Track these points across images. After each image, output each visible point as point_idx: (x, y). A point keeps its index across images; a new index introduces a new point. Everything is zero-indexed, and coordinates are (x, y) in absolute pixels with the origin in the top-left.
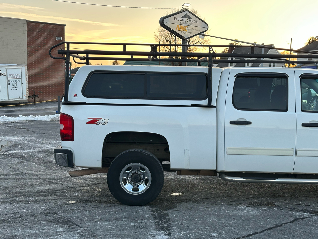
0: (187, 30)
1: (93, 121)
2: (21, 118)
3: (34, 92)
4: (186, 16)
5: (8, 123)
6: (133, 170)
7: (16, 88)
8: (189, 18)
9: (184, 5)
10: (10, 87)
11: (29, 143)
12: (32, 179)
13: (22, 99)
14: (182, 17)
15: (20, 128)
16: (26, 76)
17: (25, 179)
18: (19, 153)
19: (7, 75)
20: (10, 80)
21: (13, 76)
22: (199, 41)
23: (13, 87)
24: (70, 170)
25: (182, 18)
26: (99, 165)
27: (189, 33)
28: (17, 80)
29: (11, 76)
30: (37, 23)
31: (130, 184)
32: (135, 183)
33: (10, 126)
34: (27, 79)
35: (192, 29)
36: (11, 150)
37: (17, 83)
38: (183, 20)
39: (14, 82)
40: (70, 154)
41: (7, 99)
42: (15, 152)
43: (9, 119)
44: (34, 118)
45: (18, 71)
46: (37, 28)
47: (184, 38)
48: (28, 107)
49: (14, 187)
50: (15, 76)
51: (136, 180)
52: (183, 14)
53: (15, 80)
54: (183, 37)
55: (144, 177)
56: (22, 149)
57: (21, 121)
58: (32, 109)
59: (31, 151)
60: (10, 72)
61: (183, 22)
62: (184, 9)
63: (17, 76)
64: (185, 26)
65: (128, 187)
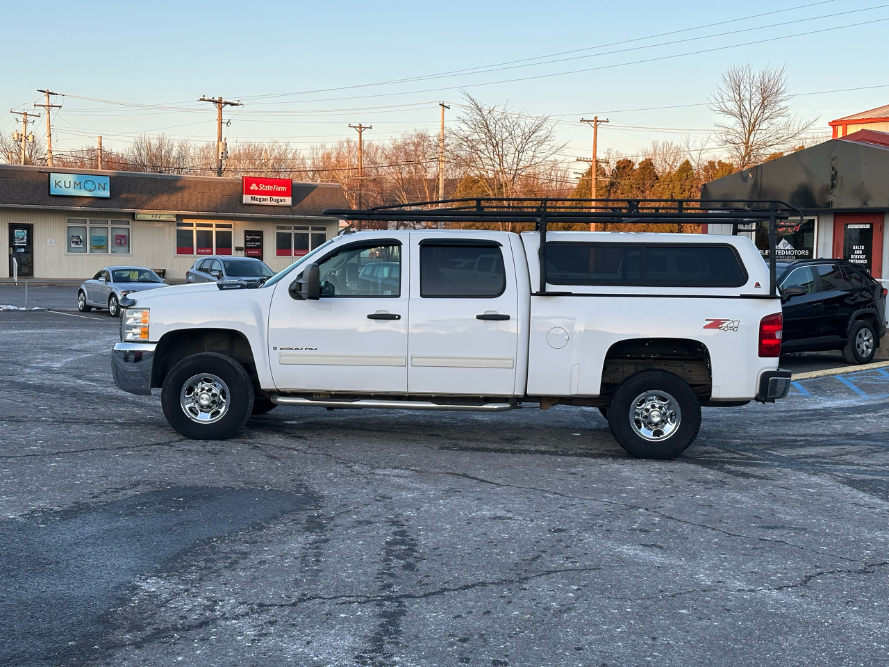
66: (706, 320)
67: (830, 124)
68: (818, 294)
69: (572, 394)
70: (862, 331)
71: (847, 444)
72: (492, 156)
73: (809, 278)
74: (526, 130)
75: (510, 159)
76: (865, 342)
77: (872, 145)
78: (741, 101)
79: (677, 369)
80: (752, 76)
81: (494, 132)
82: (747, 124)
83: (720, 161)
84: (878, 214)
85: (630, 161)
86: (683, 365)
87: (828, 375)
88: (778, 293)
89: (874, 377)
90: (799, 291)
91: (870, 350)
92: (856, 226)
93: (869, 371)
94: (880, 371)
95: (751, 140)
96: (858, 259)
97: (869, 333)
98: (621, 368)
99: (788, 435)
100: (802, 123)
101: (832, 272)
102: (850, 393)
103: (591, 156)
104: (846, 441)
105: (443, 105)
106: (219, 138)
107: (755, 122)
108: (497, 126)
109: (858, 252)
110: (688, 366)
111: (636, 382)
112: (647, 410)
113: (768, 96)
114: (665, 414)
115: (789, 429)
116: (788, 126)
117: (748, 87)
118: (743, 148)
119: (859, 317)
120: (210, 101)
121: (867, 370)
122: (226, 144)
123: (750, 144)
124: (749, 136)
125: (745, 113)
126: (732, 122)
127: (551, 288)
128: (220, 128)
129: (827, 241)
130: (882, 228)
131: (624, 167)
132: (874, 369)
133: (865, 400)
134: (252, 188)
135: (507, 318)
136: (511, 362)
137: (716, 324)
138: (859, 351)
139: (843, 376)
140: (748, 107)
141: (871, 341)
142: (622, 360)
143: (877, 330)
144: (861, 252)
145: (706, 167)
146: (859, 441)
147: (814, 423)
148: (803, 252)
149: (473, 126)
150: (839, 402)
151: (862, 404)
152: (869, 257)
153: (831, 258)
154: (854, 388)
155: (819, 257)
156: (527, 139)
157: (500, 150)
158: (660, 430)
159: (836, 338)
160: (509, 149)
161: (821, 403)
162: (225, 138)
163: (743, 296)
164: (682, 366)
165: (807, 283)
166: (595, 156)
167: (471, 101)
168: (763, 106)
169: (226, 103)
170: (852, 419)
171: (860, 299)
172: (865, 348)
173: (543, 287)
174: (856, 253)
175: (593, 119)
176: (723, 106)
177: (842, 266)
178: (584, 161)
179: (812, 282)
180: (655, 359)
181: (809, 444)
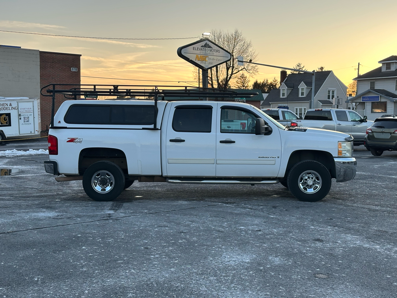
0: (207, 60)
1: (72, 140)
2: (30, 152)
3: (47, 126)
4: (206, 46)
5: (17, 156)
6: (101, 176)
7: (28, 123)
8: (210, 47)
9: (204, 34)
10: (22, 121)
11: (35, 170)
12: (31, 190)
13: (34, 134)
14: (202, 46)
15: (29, 160)
16: (39, 109)
17: (26, 190)
18: (24, 176)
19: (18, 109)
20: (21, 114)
21: (24, 110)
22: (244, 68)
23: (24, 122)
24: (57, 176)
25: (201, 48)
26: (77, 172)
27: (210, 63)
28: (29, 114)
29: (23, 110)
30: (50, 54)
31: (100, 186)
32: (103, 185)
33: (20, 159)
34: (40, 113)
35: (213, 59)
36: (18, 175)
37: (28, 117)
38: (203, 49)
39: (25, 117)
40: (55, 164)
41: (18, 134)
42: (21, 175)
43: (19, 153)
44: (44, 152)
45: (29, 105)
46: (51, 59)
47: (205, 69)
48: (41, 142)
49: (16, 194)
50: (26, 110)
51: (104, 183)
52: (203, 43)
53: (27, 114)
54: (203, 67)
55: (110, 181)
56: (27, 174)
57: (30, 154)
58: (44, 144)
59: (35, 175)
60: (22, 105)
61: (203, 51)
62: (204, 38)
63: (29, 110)
64: (205, 56)
65: (98, 188)
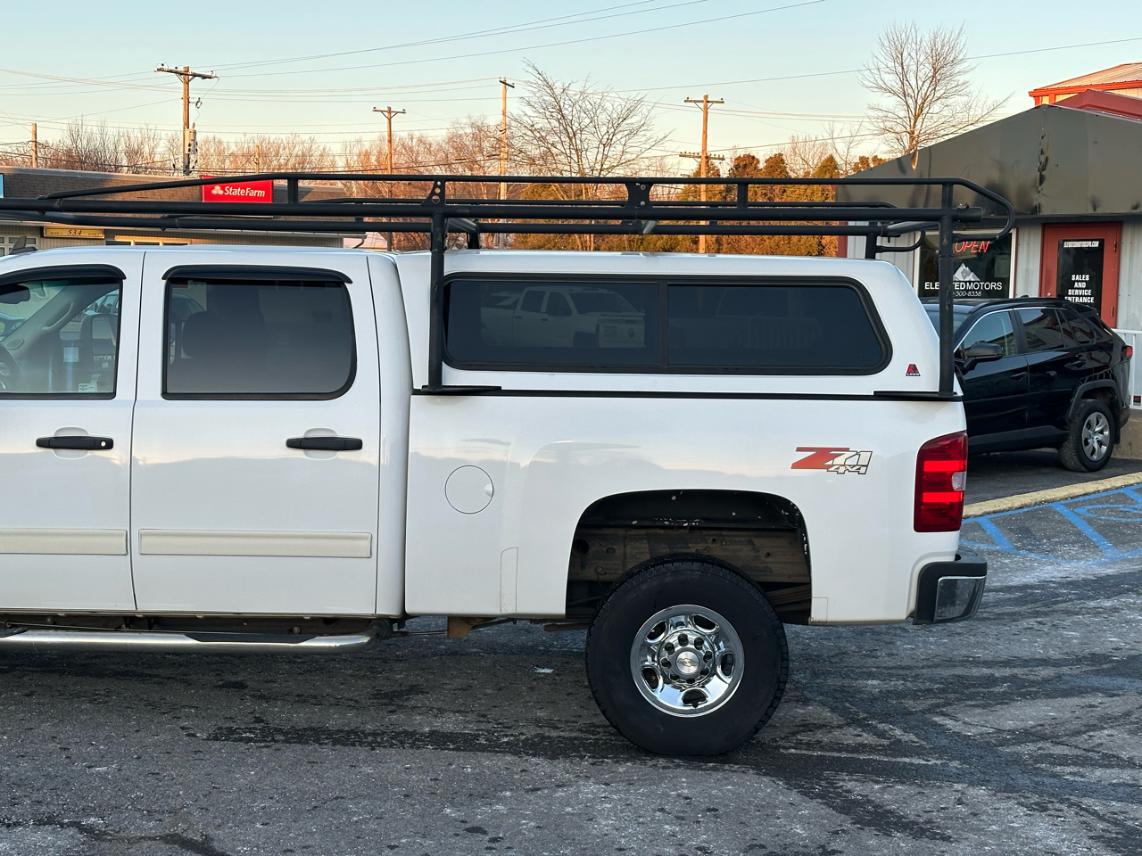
66: (799, 449)
67: (1031, 94)
68: (1021, 358)
69: (504, 612)
70: (1093, 417)
71: (1098, 690)
72: (568, 151)
73: (1006, 329)
74: (615, 116)
75: (591, 155)
76: (1097, 436)
77: (1103, 113)
78: (904, 74)
79: (737, 549)
80: (919, 40)
81: (570, 118)
82: (912, 106)
83: (876, 157)
84: (1112, 226)
85: (753, 157)
86: (755, 540)
87: (1041, 503)
88: (957, 389)
89: (1121, 507)
90: (989, 352)
91: (1104, 448)
92: (1077, 244)
93: (1111, 493)
94: (1128, 492)
95: (918, 126)
96: (1079, 296)
97: (1103, 420)
98: (619, 549)
99: (977, 663)
100: (987, 104)
101: (1039, 320)
102: (1085, 544)
103: (699, 149)
104: (1095, 681)
105: (504, 83)
106: (185, 124)
107: (923, 103)
108: (574, 110)
109: (1080, 285)
110: (764, 543)
111: (644, 587)
112: (670, 648)
113: (940, 67)
114: (708, 656)
115: (978, 644)
116: (968, 107)
117: (913, 54)
118: (906, 138)
119: (1087, 395)
120: (171, 71)
121: (1107, 490)
122: (195, 132)
123: (916, 133)
124: (915, 122)
125: (910, 91)
126: (892, 103)
127: (454, 377)
128: (187, 111)
129: (1030, 267)
130: (1118, 248)
131: (745, 165)
132: (1117, 488)
133: (1113, 562)
134: (214, 192)
135: (355, 445)
136: (367, 543)
137: (819, 458)
138: (1087, 449)
139: (1066, 505)
140: (913, 82)
141: (1106, 433)
142: (621, 532)
143: (1116, 413)
144: (1084, 285)
145: (856, 164)
146: (1120, 681)
147: (1025, 625)
148: (992, 286)
149: (542, 111)
150: (1067, 567)
151: (1110, 571)
152: (1097, 294)
153: (1037, 296)
154: (1089, 531)
155: (1018, 297)
156: (615, 127)
157: (578, 142)
158: (700, 692)
159: (1050, 430)
160: (590, 141)
161: (1033, 568)
162: (194, 124)
163: (880, 396)
164: (751, 543)
165: (1003, 338)
166: (704, 149)
167: (538, 76)
168: (935, 80)
169: (195, 75)
170: (1096, 612)
171: (1089, 365)
172: (1096, 446)
173: (435, 374)
174: (1076, 286)
175: (702, 99)
176: (880, 82)
177: (1056, 308)
178: (689, 157)
179: (1012, 334)
180: (691, 528)
181: (1023, 690)
